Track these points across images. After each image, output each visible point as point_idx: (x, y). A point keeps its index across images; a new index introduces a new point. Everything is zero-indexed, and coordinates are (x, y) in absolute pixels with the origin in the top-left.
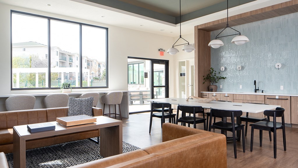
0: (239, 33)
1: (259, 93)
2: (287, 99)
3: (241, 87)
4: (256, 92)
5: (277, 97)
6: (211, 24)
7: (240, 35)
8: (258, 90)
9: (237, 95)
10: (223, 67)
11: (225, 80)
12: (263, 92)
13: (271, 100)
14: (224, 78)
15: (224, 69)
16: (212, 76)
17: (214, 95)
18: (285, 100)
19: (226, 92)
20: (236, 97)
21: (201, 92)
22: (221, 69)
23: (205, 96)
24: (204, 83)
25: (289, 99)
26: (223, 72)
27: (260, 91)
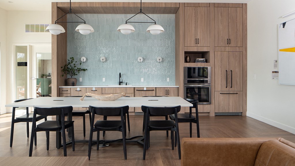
0: (155, 22)
1: (123, 86)
2: (153, 90)
3: (104, 79)
4: (120, 84)
5: (145, 89)
6: (77, 6)
7: (155, 24)
8: (122, 82)
9: (106, 88)
10: (83, 57)
11: (86, 72)
12: (126, 85)
13: (140, 92)
14: (84, 70)
15: (85, 60)
16: (70, 68)
17: (78, 89)
18: (152, 91)
19: (93, 86)
20: (105, 91)
21: (60, 87)
22: (82, 60)
23: (66, 92)
24: (63, 75)
25: (155, 89)
26: (84, 62)
27: (123, 84)
